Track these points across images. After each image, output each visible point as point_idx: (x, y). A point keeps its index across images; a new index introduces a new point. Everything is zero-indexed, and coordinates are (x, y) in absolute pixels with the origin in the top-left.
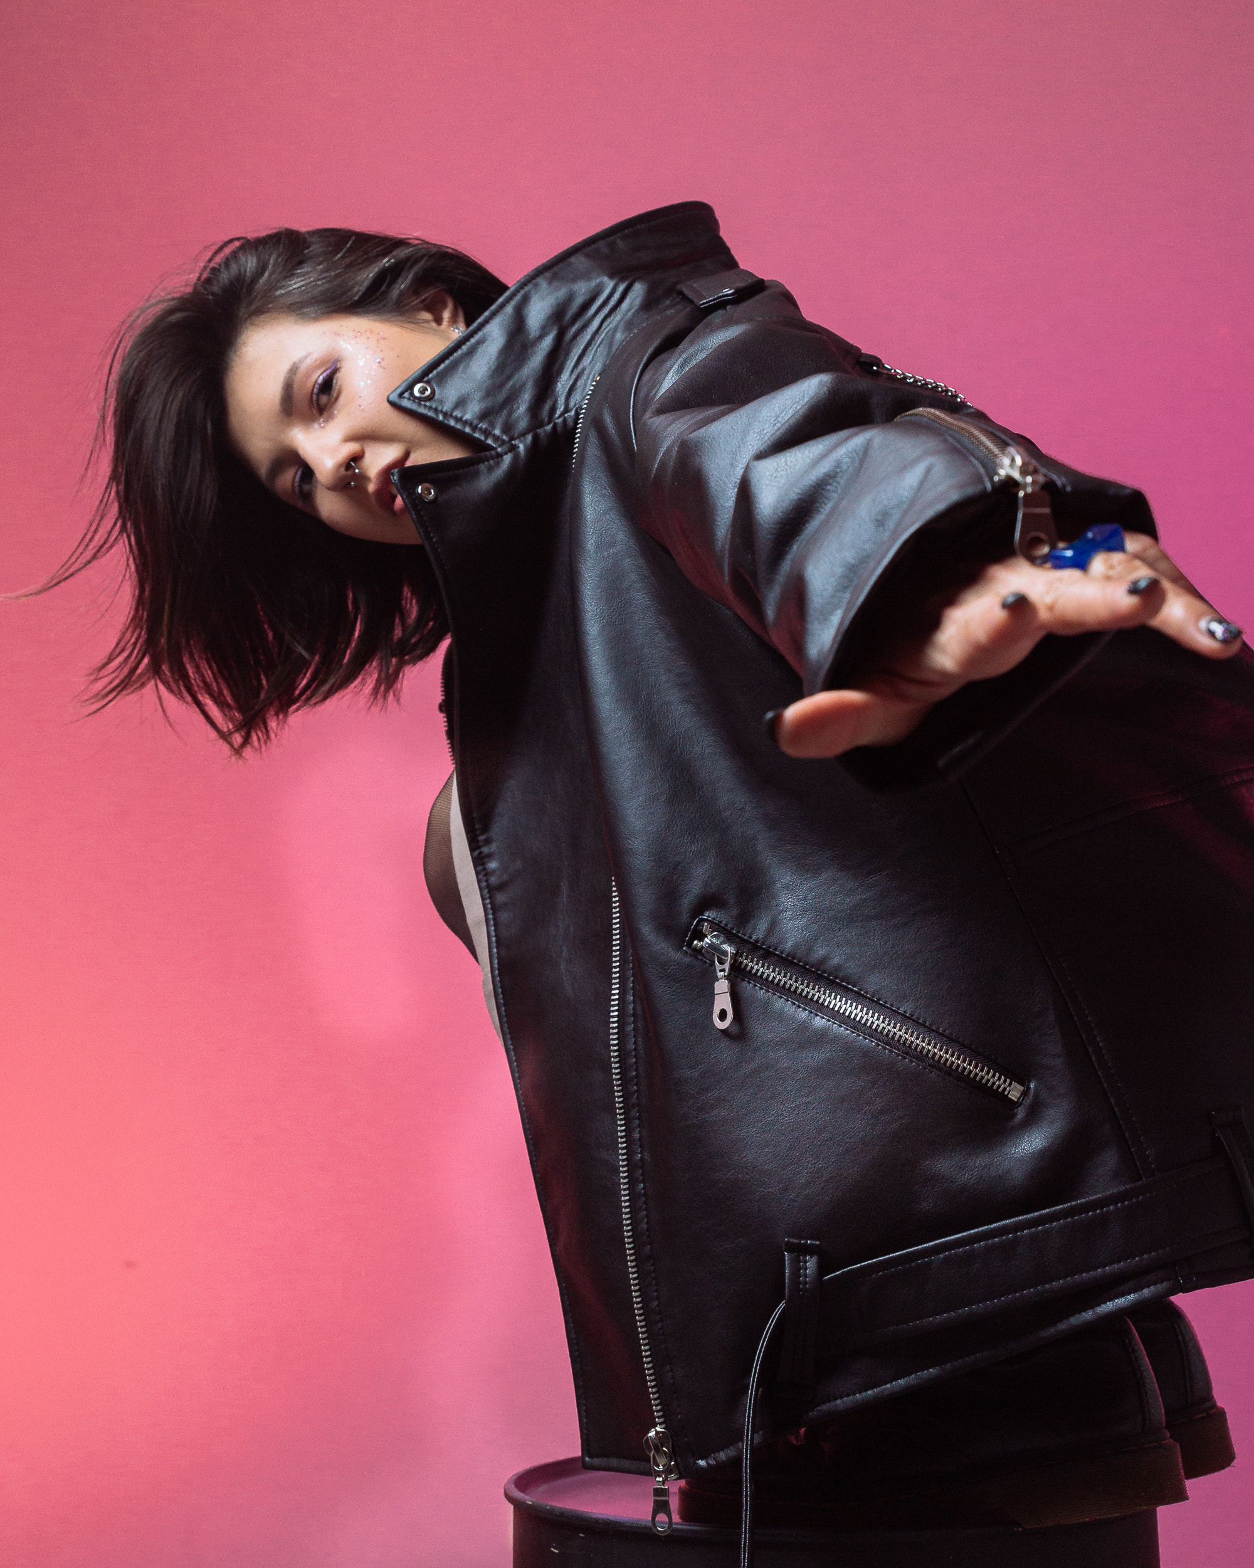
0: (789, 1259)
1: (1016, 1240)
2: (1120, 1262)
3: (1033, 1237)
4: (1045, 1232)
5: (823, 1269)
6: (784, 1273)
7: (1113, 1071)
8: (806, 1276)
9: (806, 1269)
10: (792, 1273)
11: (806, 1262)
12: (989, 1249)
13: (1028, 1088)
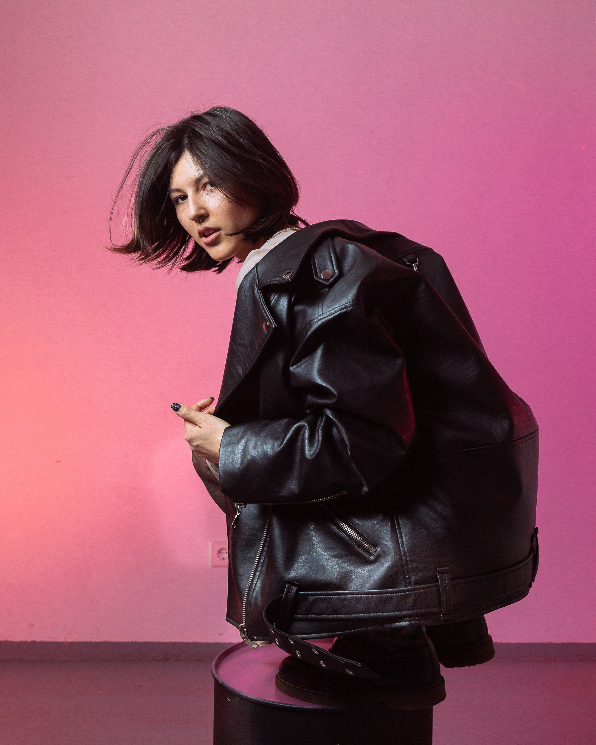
0: (287, 586)
1: (361, 598)
2: (393, 612)
3: (367, 598)
4: (371, 597)
5: (297, 591)
6: (285, 590)
7: (406, 549)
8: (291, 593)
9: (292, 591)
10: (287, 591)
11: (293, 588)
12: (352, 598)
13: (377, 550)
